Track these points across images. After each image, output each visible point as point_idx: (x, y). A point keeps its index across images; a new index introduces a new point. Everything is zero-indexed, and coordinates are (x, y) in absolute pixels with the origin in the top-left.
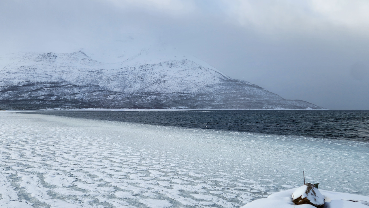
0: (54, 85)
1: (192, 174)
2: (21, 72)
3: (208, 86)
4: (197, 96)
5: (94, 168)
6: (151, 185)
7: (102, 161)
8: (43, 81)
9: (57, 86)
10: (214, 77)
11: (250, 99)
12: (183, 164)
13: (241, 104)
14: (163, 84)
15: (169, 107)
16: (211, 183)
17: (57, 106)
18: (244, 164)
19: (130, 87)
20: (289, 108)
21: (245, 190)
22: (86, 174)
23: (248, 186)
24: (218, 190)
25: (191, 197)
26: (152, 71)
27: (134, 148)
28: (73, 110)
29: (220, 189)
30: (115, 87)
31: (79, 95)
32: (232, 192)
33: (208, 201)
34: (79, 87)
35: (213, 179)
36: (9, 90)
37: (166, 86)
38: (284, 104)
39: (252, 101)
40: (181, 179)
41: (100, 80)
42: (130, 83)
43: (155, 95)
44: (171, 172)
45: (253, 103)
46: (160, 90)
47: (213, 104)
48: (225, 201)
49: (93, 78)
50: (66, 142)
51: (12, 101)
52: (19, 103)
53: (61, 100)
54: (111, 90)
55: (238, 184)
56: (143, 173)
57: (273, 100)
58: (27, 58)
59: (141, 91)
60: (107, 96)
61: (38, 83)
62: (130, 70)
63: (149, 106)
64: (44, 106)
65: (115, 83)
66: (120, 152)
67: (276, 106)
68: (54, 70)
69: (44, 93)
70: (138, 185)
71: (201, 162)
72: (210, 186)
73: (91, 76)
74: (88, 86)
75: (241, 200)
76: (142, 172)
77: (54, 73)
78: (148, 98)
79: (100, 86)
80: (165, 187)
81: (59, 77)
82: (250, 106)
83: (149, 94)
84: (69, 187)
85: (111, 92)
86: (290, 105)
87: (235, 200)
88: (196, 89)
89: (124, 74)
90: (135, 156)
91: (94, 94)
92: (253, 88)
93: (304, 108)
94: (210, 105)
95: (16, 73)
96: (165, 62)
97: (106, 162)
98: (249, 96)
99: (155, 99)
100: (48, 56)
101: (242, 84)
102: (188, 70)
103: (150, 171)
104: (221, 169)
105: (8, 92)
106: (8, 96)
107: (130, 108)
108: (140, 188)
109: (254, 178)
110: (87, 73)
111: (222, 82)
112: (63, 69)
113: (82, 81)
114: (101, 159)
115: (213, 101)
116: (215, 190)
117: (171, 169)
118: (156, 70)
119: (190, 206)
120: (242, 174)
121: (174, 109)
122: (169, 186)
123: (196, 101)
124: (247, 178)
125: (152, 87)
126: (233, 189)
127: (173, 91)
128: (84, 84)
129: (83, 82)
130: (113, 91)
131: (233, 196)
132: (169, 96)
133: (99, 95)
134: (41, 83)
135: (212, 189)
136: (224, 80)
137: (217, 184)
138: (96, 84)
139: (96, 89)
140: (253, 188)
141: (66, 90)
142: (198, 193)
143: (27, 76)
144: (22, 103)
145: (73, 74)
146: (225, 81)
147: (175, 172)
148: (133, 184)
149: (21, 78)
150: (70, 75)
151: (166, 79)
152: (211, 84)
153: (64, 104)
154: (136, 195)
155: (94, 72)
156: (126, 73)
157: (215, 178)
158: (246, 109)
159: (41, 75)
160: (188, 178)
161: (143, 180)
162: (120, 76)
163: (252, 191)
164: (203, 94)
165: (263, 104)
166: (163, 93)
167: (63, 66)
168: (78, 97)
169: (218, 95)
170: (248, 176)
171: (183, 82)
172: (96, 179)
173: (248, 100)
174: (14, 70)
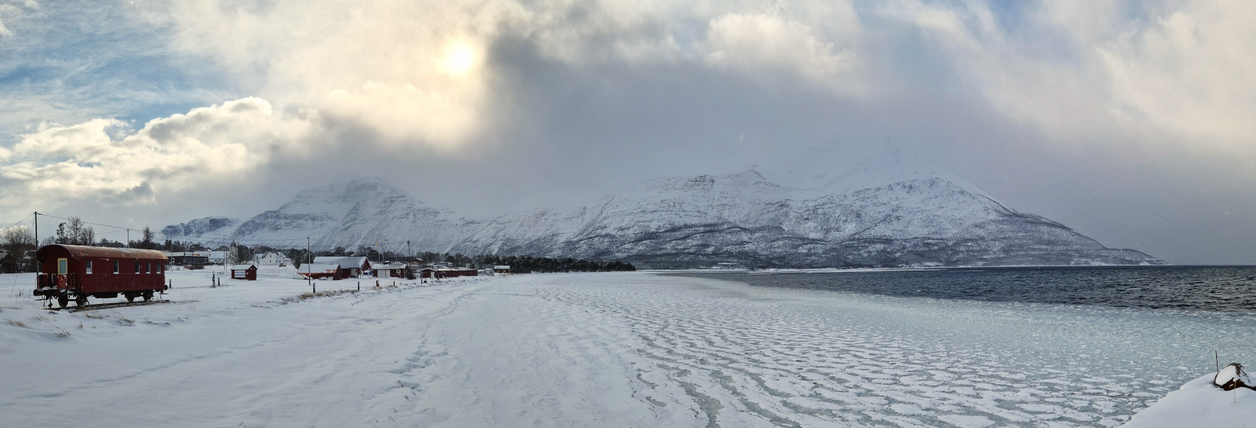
0: (711, 229)
1: (1004, 375)
2: (661, 209)
3: (976, 226)
4: (957, 244)
5: (832, 367)
6: (944, 393)
7: (840, 356)
8: (693, 223)
9: (715, 231)
10: (986, 209)
11: (1049, 248)
12: (981, 360)
13: (1034, 256)
14: (895, 223)
15: (907, 263)
16: (1041, 387)
17: (715, 263)
18: (1082, 356)
19: (838, 230)
20: (1114, 263)
21: (1098, 394)
22: (827, 378)
23: (1101, 387)
24: (1058, 397)
25: (1018, 408)
26: (876, 201)
27: (881, 335)
28: (741, 270)
29: (1060, 395)
30: (811, 230)
31: (750, 245)
32: (1080, 397)
33: (1050, 413)
34: (749, 230)
35: (1042, 381)
36: (645, 239)
37: (902, 226)
38: (1105, 256)
39: (1053, 251)
40: (988, 383)
41: (783, 219)
42: (836, 223)
43: (882, 243)
44: (966, 373)
45: (1053, 254)
46: (891, 234)
47: (986, 257)
48: (1075, 411)
49: (773, 215)
50: (763, 326)
51: (649, 256)
52: (659, 259)
53: (722, 254)
54: (805, 237)
55: (1084, 385)
56: (922, 376)
57: (1088, 250)
58: (670, 187)
59: (857, 236)
60: (797, 246)
61: (686, 226)
62: (837, 201)
63: (872, 263)
64: (695, 264)
65: (811, 224)
66: (863, 341)
67: (1093, 259)
68: (710, 203)
69: (695, 243)
70: (922, 394)
71: (1009, 355)
72: (1042, 392)
73: (769, 211)
74: (765, 230)
75: (1100, 408)
76: (918, 373)
77: (711, 208)
78: (871, 249)
79: (786, 229)
80: (968, 396)
81: (718, 215)
82: (1048, 260)
83: (872, 241)
84: (811, 396)
85: (805, 240)
86: (1115, 257)
87: (1090, 408)
88: (955, 231)
89: (826, 207)
90: (892, 347)
91: (776, 244)
92: (1054, 229)
93: (1138, 262)
94: (981, 259)
95: (654, 211)
96: (899, 184)
97: (848, 357)
98: (1049, 243)
99: (883, 251)
100: (701, 181)
101: (1037, 221)
102: (940, 197)
103: (931, 372)
104: (1047, 364)
105: (644, 242)
106: (644, 248)
107: (838, 268)
108: (929, 399)
109: (1105, 374)
110: (763, 206)
111: (1001, 218)
112: (725, 201)
113: (754, 220)
114: (838, 353)
115: (986, 251)
116: (1052, 396)
117: (964, 368)
118: (883, 198)
119: (1024, 423)
120: (1083, 369)
121: (916, 267)
122: (976, 394)
123: (957, 252)
124: (1095, 376)
125: (877, 228)
126: (1081, 393)
127: (914, 236)
128: (758, 226)
129: (755, 223)
130: (808, 238)
131: (1085, 404)
132: (908, 245)
133: (785, 245)
134: (691, 226)
135: (1047, 396)
136: (1004, 215)
137: (1051, 388)
138: (777, 225)
139: (780, 236)
140: (1109, 389)
141: (729, 236)
142: (1026, 403)
143: (671, 216)
144: (664, 259)
145: (740, 209)
146: (1007, 215)
147: (974, 372)
148: (911, 392)
149: (662, 219)
150: (736, 210)
151: (901, 214)
152: (981, 221)
153: (726, 260)
154: (927, 410)
155: (774, 204)
156: (829, 205)
157: (1045, 378)
158: (1043, 266)
159: (690, 214)
160: (998, 380)
161: (926, 385)
162: (820, 211)
163: (1109, 394)
164: (967, 240)
165: (1071, 256)
166: (896, 239)
167: (725, 196)
168: (748, 247)
169: (995, 240)
170: (1093, 371)
171: (931, 218)
172: (847, 384)
173: (1046, 250)
174: (651, 207)
